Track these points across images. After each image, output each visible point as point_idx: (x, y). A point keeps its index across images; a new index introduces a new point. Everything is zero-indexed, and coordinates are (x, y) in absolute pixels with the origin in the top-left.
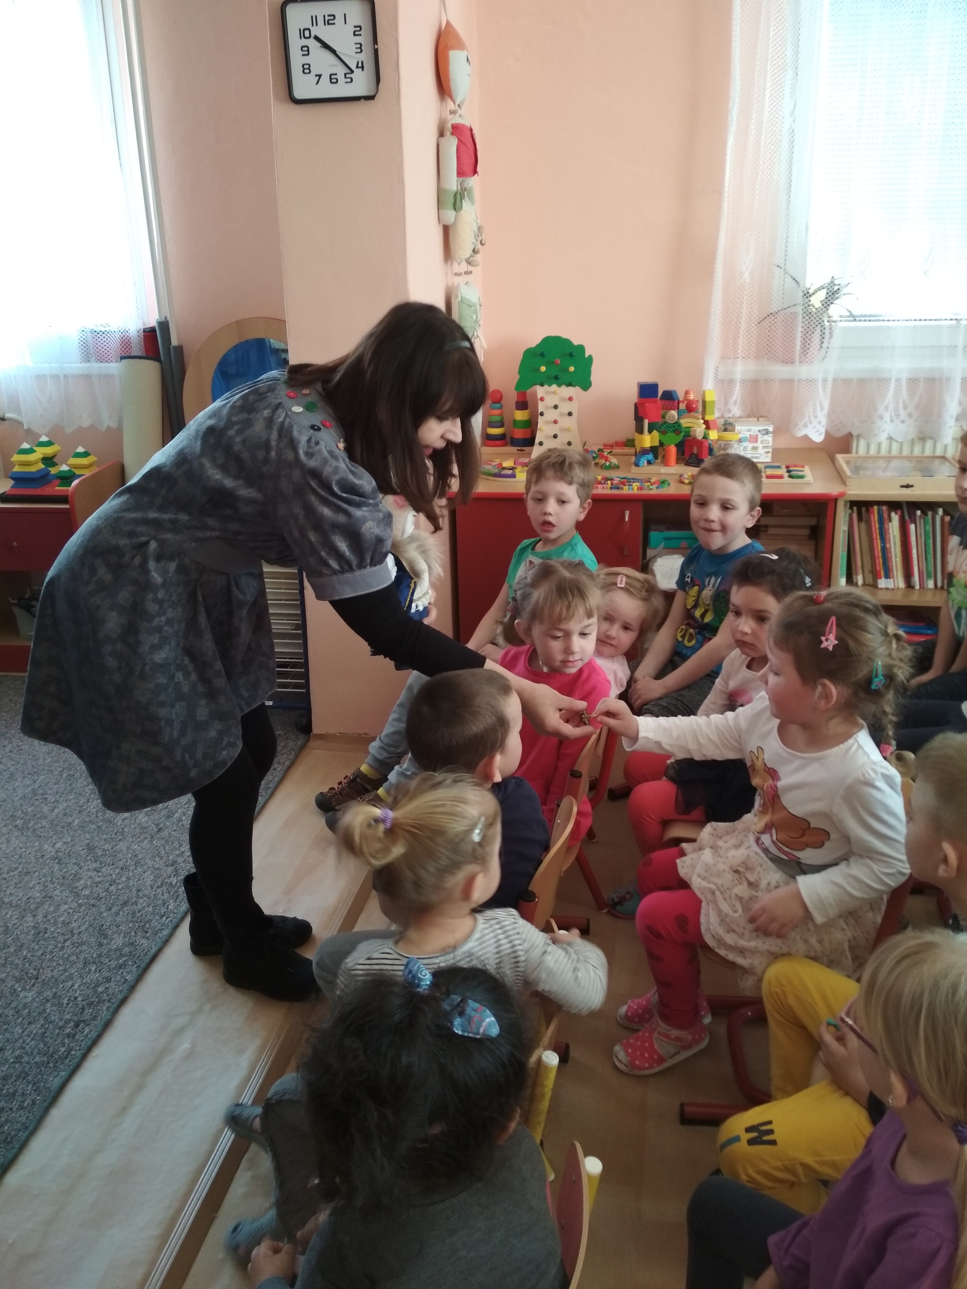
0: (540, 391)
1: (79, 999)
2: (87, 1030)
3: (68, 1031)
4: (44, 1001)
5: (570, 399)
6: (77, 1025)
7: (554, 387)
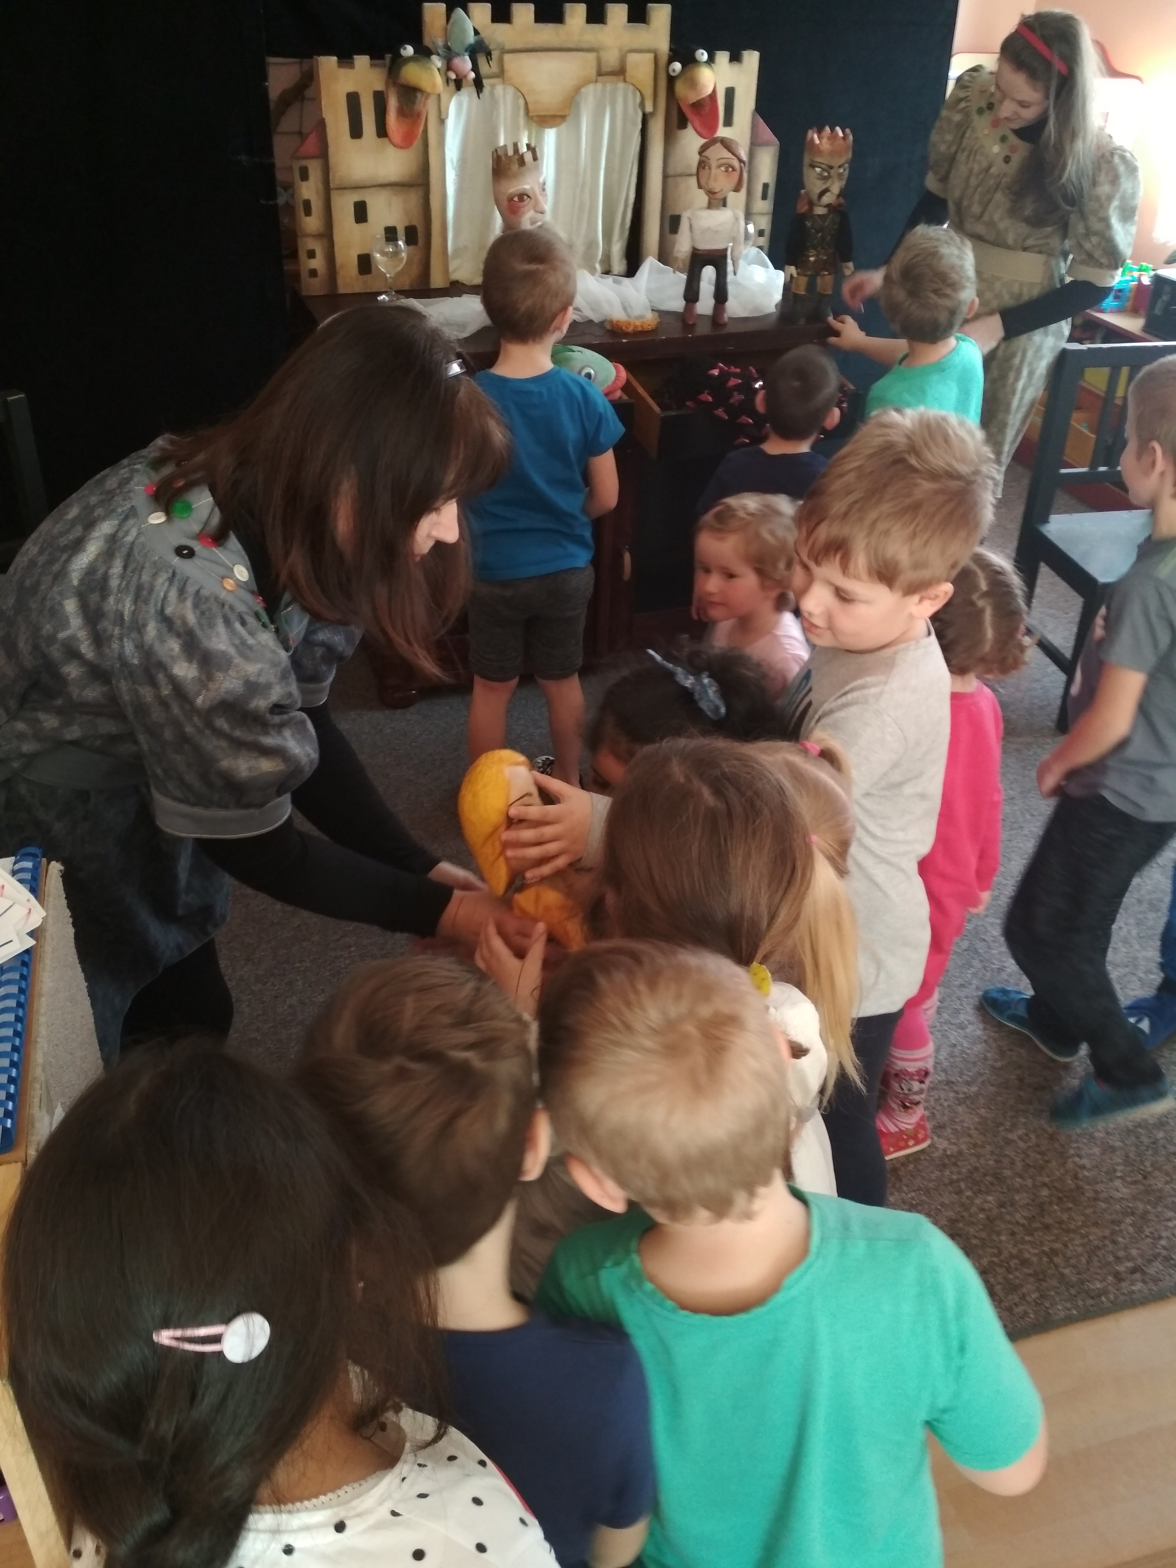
1: (1163, 1242)
2: (1139, 1286)
3: (1121, 1268)
4: (1129, 1210)
6: (1133, 1271)
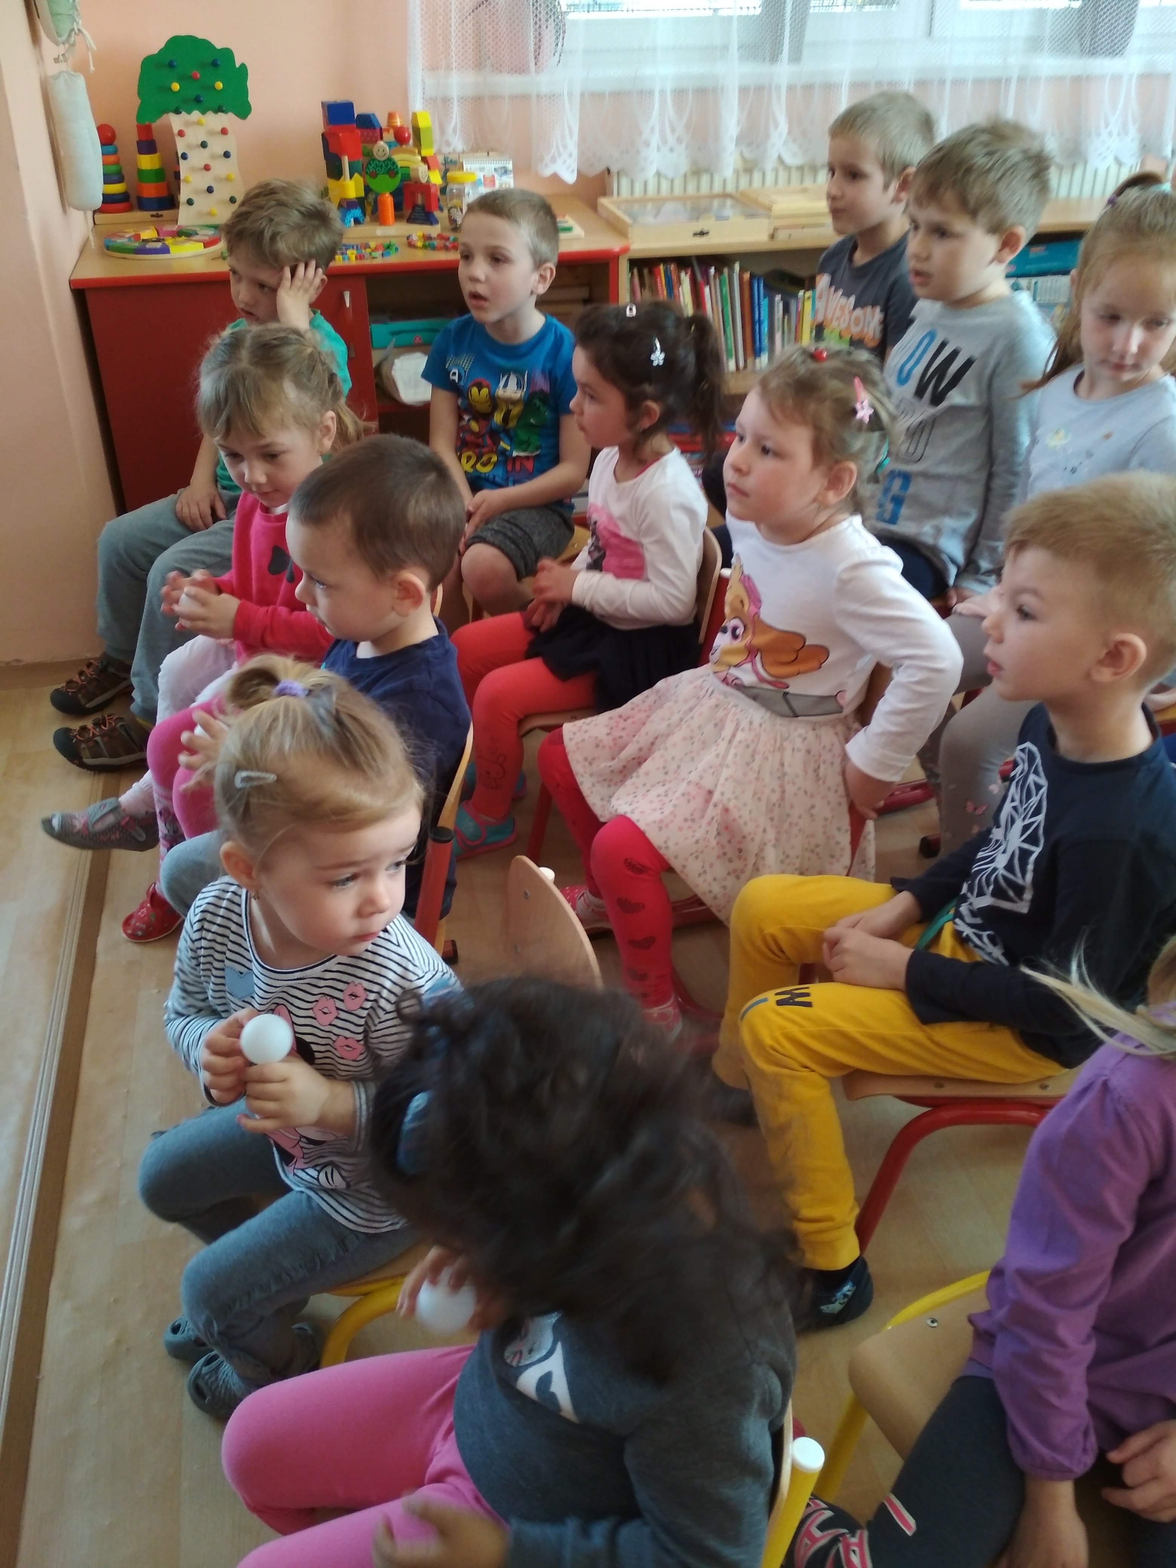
0: (176, 122)
5: (224, 132)
7: (196, 115)
